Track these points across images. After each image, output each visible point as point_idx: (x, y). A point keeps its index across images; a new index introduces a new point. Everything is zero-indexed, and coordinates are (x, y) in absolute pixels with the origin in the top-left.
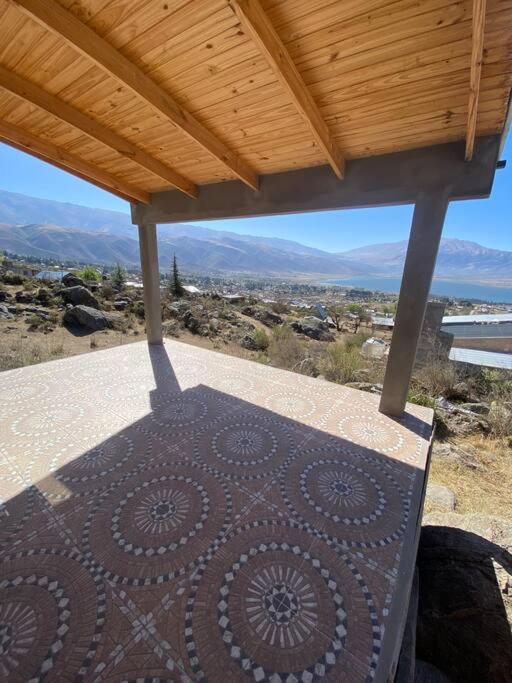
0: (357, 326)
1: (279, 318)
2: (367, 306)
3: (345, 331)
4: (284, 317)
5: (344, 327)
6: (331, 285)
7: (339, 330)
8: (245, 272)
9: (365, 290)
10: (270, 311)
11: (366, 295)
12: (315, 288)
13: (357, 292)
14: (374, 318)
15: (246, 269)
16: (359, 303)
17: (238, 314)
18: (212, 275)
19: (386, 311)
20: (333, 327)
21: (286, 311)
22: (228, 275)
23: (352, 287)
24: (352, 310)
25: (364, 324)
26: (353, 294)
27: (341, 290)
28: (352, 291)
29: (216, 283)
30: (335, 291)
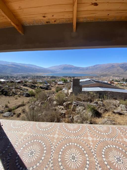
0: (55, 85)
1: (35, 86)
2: (55, 80)
3: (53, 86)
4: (36, 85)
5: (52, 86)
6: (46, 76)
7: (51, 86)
8: (21, 74)
9: (54, 76)
10: (32, 84)
11: (55, 77)
12: (42, 77)
13: (53, 77)
14: (58, 82)
15: (21, 73)
16: (54, 79)
17: (22, 86)
18: (9, 75)
19: (60, 80)
20: (50, 86)
21: (36, 83)
22: (15, 75)
23: (51, 76)
24: (53, 81)
25: (56, 84)
26: (52, 77)
27: (49, 77)
28: (51, 77)
29: (11, 77)
30: (48, 77)
